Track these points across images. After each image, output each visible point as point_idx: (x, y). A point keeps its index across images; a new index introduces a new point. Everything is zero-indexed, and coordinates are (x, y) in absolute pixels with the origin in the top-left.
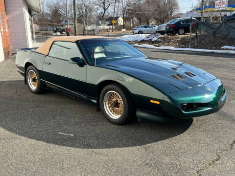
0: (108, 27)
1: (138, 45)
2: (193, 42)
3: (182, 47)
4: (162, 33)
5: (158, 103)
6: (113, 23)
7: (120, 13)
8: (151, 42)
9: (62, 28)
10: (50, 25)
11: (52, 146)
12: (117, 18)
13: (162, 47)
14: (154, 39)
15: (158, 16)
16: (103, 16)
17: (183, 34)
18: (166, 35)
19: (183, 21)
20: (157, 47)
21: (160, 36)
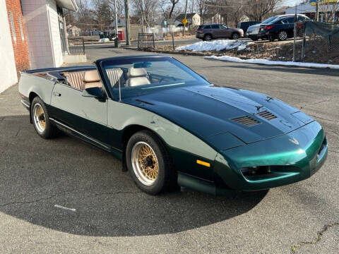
0: (179, 28)
1: (216, 57)
2: (299, 52)
3: (281, 60)
4: (254, 38)
5: (208, 165)
6: (185, 23)
7: (196, 8)
8: (236, 52)
9: (111, 32)
10: (96, 27)
11: (38, 228)
12: (191, 16)
13: (251, 61)
14: (241, 47)
15: (252, 12)
16: (171, 13)
17: (285, 40)
18: (260, 40)
19: (285, 20)
20: (244, 61)
21: (250, 43)
